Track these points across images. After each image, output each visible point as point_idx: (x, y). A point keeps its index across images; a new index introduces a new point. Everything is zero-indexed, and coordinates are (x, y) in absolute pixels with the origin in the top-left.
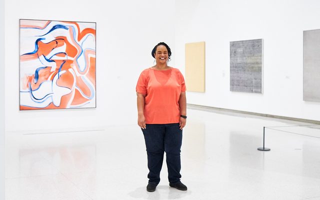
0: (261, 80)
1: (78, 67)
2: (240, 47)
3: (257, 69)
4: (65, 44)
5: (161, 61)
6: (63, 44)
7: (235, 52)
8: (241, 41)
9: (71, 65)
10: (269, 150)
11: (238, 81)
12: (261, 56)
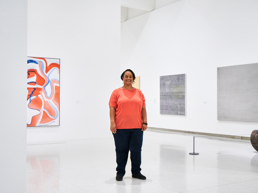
0: (184, 105)
1: (46, 93)
2: (168, 80)
3: (181, 97)
4: (35, 75)
5: (127, 83)
6: (34, 76)
7: (164, 84)
8: (169, 76)
9: (40, 92)
10: (198, 154)
11: (166, 106)
12: (184, 87)
